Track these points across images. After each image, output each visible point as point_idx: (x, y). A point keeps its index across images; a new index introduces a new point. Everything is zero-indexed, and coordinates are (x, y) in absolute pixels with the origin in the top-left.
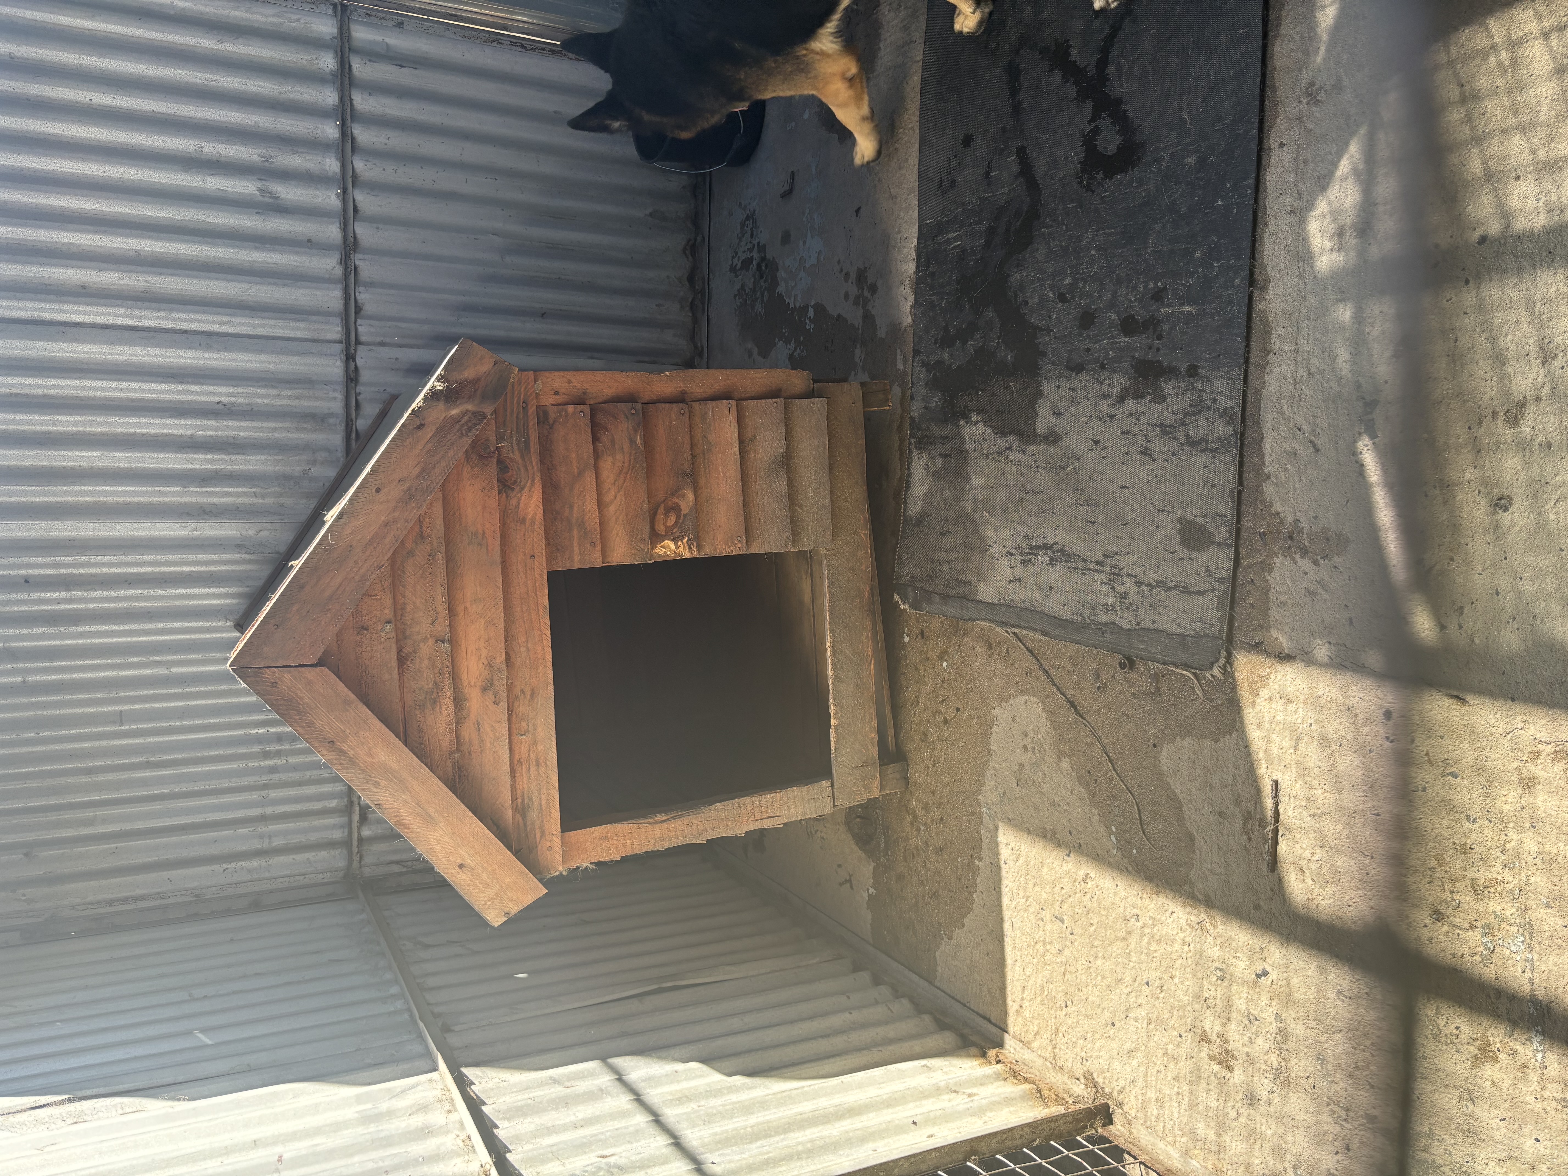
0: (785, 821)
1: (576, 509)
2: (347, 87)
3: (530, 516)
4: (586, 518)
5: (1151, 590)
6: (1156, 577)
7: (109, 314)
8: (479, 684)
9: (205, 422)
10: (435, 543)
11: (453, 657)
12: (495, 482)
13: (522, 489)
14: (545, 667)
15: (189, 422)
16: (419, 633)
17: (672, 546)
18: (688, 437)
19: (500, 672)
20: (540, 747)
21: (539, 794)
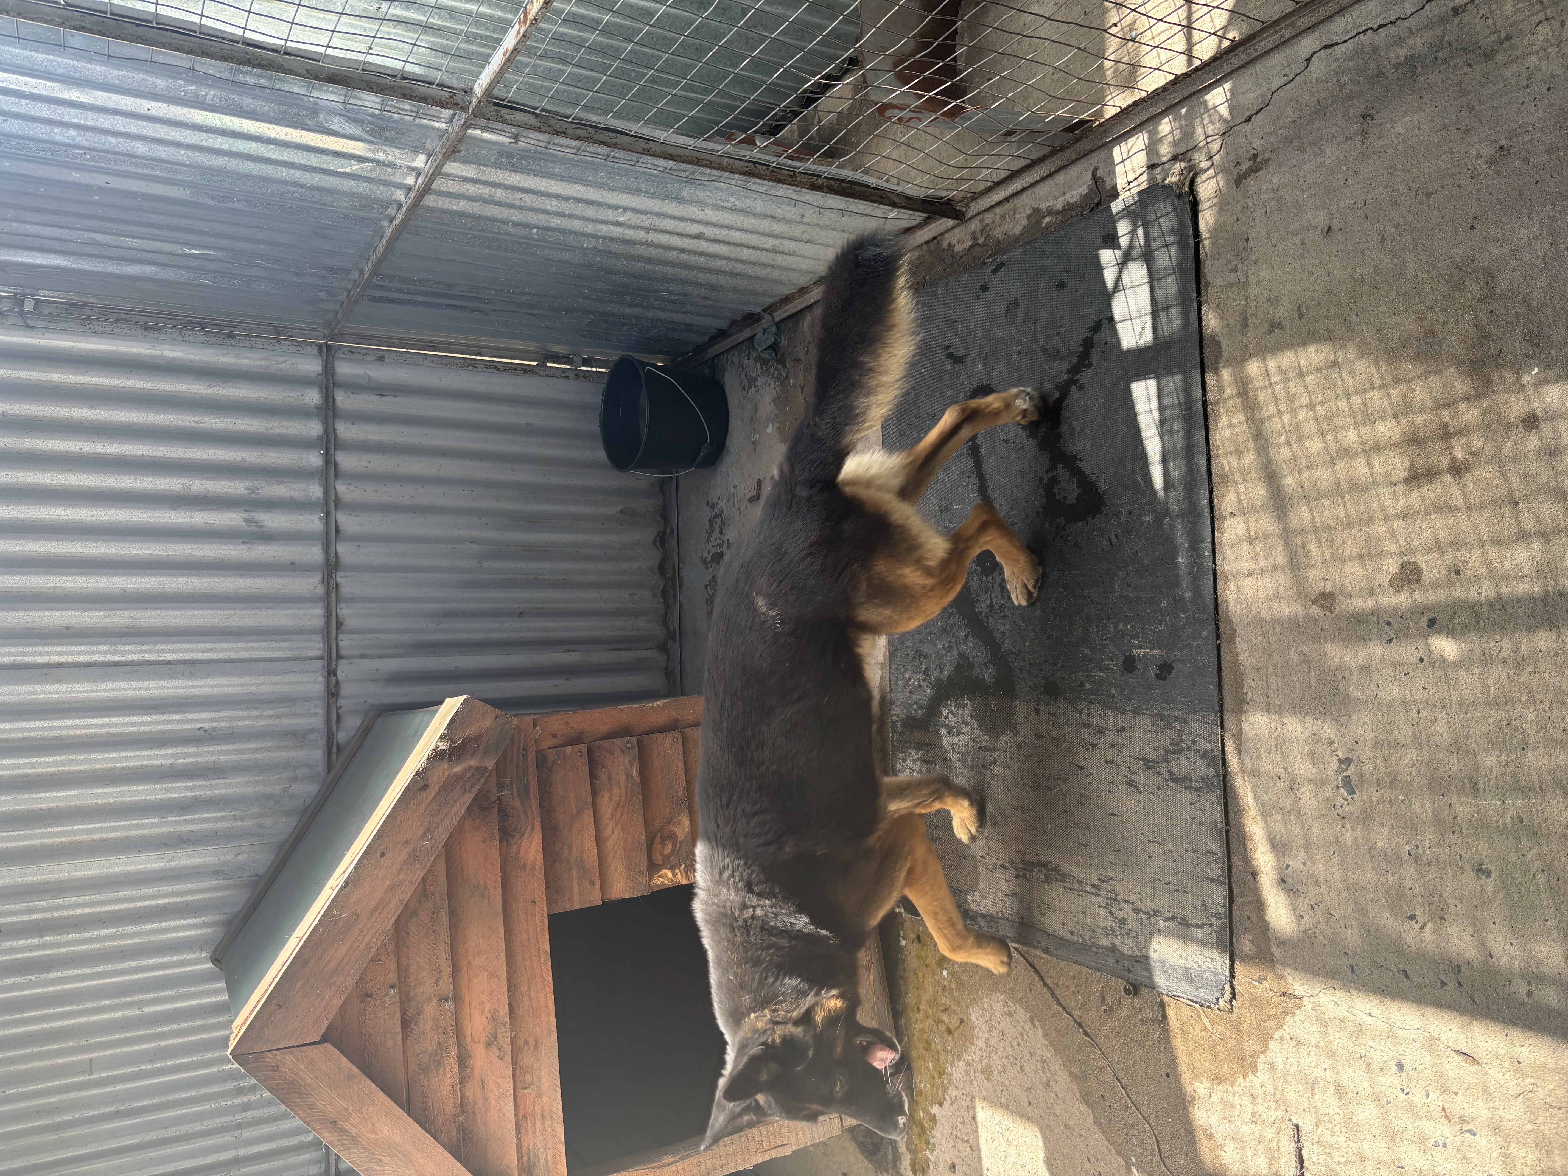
0: (794, 1148)
1: (575, 849)
2: (331, 419)
3: (530, 862)
4: (585, 856)
5: (1149, 918)
6: (1153, 906)
7: (93, 653)
8: (483, 1039)
9: (186, 750)
10: (438, 901)
11: (457, 1016)
12: (496, 831)
13: (523, 835)
14: (548, 1014)
15: (170, 751)
16: (423, 994)
17: (670, 874)
18: (682, 764)
19: (504, 1025)
20: (545, 1099)
21: (545, 1150)
